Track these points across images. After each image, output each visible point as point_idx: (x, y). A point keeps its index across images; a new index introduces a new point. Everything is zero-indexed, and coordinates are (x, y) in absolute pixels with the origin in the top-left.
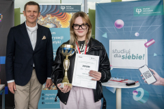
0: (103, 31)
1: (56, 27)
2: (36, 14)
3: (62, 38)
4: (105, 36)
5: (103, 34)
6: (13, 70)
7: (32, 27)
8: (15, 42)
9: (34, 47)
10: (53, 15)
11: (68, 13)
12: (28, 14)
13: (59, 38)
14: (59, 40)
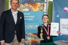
0: (57, 13)
1: (31, 10)
2: (17, 5)
3: (34, 17)
4: (58, 16)
5: (57, 15)
6: (4, 35)
7: (15, 12)
8: (5, 20)
9: (16, 23)
10: (28, 4)
11: (37, 3)
12: (13, 5)
13: (32, 17)
14: (32, 18)
